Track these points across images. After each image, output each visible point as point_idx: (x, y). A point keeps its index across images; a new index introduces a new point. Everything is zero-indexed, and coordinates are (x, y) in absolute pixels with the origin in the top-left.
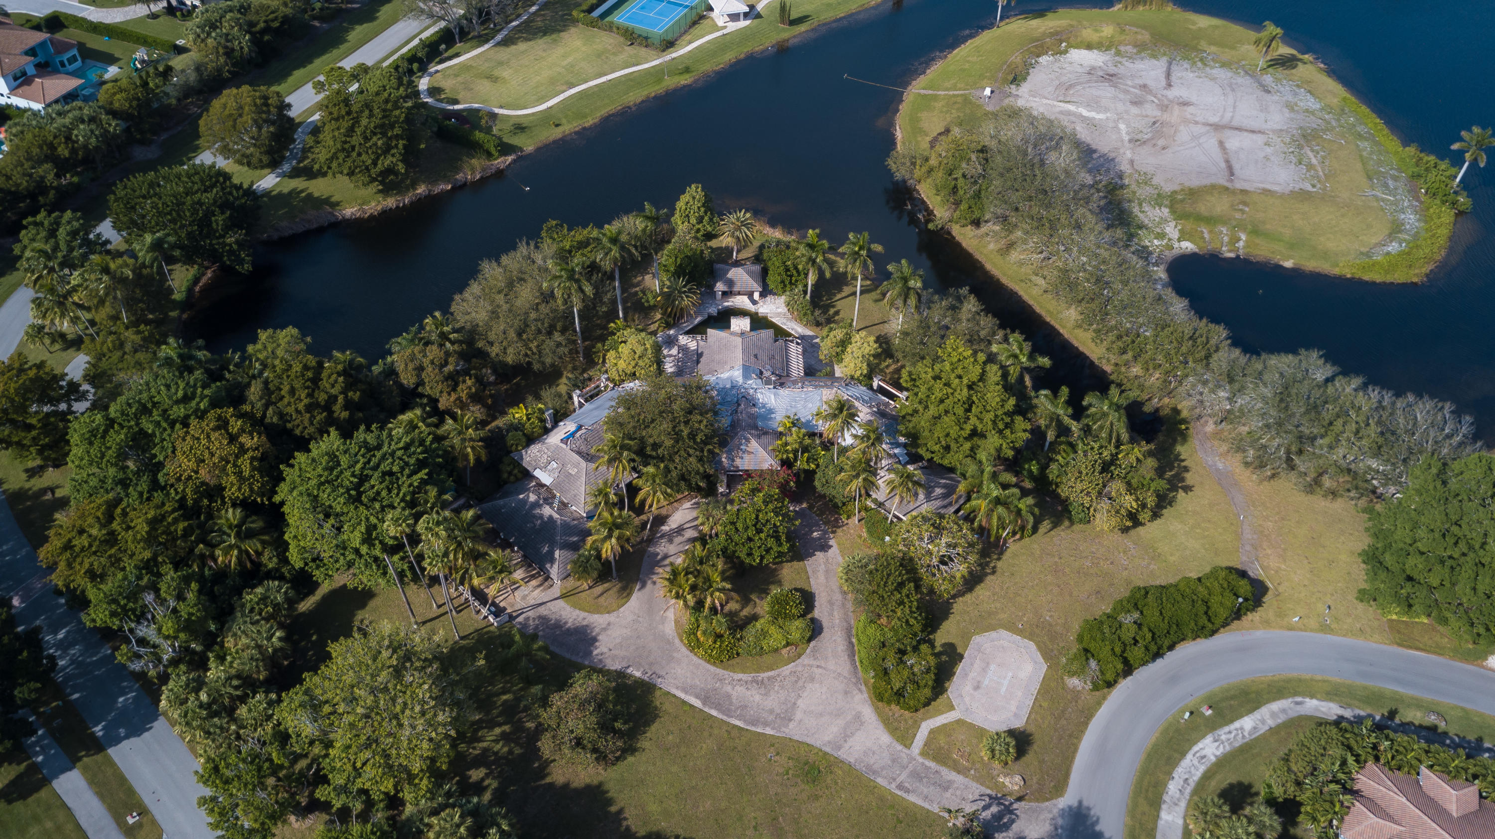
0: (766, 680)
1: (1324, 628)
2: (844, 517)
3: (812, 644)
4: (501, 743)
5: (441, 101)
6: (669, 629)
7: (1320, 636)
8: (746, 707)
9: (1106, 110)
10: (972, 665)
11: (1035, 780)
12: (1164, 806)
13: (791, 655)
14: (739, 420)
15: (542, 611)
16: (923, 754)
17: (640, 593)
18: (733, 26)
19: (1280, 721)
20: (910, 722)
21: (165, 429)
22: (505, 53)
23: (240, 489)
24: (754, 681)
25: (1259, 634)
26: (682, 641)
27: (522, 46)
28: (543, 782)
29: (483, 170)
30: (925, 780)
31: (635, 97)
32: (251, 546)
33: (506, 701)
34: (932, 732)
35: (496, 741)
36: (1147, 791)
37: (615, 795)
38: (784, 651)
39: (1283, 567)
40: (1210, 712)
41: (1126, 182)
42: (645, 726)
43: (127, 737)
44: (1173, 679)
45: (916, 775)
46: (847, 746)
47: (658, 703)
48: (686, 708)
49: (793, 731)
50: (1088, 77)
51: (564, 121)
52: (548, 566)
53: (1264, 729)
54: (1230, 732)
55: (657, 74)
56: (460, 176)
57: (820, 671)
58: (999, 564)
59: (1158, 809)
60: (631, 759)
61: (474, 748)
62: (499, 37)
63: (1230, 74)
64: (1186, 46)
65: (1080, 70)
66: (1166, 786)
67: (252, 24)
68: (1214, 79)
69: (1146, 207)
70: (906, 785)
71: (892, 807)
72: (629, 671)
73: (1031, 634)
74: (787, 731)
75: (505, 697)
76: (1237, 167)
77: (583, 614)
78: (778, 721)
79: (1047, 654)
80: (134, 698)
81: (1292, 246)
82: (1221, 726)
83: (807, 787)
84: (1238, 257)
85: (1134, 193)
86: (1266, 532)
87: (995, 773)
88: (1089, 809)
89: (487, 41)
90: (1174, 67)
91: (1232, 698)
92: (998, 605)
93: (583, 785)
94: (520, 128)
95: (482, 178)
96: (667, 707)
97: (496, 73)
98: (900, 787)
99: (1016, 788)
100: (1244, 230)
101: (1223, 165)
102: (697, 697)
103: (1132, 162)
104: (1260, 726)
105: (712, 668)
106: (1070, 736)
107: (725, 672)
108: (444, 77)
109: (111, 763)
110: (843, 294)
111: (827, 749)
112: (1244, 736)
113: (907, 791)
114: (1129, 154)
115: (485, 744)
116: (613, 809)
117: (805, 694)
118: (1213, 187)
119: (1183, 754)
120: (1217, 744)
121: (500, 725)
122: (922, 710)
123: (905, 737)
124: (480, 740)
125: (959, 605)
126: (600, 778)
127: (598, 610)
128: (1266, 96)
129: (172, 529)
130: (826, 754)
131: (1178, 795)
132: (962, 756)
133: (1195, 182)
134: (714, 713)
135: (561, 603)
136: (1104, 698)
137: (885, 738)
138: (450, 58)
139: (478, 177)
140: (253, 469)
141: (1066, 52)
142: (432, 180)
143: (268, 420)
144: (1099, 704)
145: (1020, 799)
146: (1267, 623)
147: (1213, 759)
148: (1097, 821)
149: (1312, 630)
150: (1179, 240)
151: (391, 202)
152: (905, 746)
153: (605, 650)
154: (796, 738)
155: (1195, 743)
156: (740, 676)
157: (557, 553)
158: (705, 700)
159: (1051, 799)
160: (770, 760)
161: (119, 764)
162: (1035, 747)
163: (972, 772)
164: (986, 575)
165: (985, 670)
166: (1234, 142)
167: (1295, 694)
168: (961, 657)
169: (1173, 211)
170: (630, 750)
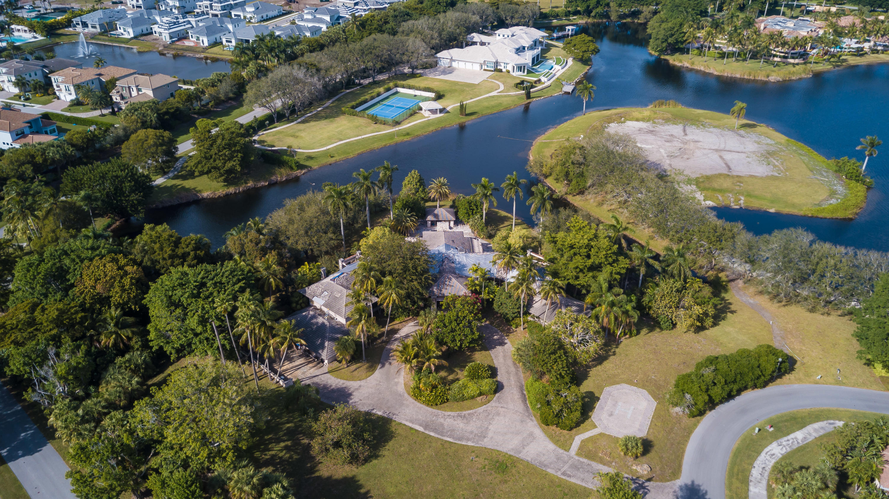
0: (467, 415)
1: (838, 383)
2: (513, 328)
3: (497, 395)
4: (284, 452)
5: (265, 146)
6: (401, 388)
7: (837, 387)
8: (454, 430)
9: (651, 144)
10: (606, 402)
11: (658, 468)
12: (751, 484)
13: (483, 400)
14: (443, 269)
15: (315, 380)
16: (578, 454)
17: (381, 370)
18: (433, 116)
19: (821, 434)
20: (567, 436)
21: (77, 263)
22: (302, 126)
23: (121, 297)
24: (459, 416)
25: (796, 386)
26: (409, 394)
27: (312, 123)
28: (313, 476)
29: (288, 175)
30: (581, 470)
31: (377, 145)
32: (125, 333)
33: (288, 428)
34: (583, 441)
35: (281, 451)
36: (738, 475)
37: (364, 483)
38: (479, 399)
39: (804, 348)
40: (772, 429)
41: (669, 173)
42: (384, 443)
43: (23, 456)
44: (744, 411)
45: (575, 467)
46: (525, 451)
47: (393, 429)
48: (414, 431)
49: (487, 443)
50: (638, 132)
51: (336, 155)
52: (320, 351)
53: (810, 439)
54: (788, 440)
55: (391, 136)
56: (273, 178)
57: (503, 409)
58: (617, 350)
59: (747, 485)
60: (375, 462)
61: (266, 455)
62: (299, 120)
63: (719, 130)
64: (692, 120)
65: (634, 129)
66: (750, 472)
67: (159, 110)
68: (711, 132)
69: (682, 185)
70: (568, 472)
71: (560, 486)
72: (374, 411)
73: (643, 386)
74: (483, 443)
75: (288, 425)
76: (732, 166)
77: (342, 381)
78: (477, 438)
79: (655, 397)
80: (32, 434)
81: (772, 202)
82: (781, 437)
83: (499, 476)
84: (741, 208)
85: (674, 179)
86: (789, 330)
87: (630, 464)
88: (699, 486)
89: (293, 121)
90: (687, 128)
91: (786, 421)
92: (619, 371)
93: (341, 477)
94: (310, 158)
95: (286, 180)
96: (400, 431)
97: (297, 134)
98: (564, 474)
99: (646, 473)
100: (743, 195)
101: (724, 165)
102: (420, 425)
103: (670, 165)
104: (808, 436)
105: (430, 409)
106: (679, 443)
107: (439, 411)
108: (267, 136)
109: (10, 471)
110: (505, 225)
111: (512, 453)
112: (798, 443)
113: (569, 476)
114: (668, 162)
115: (273, 453)
116: (362, 491)
117: (494, 422)
118: (720, 175)
119: (759, 453)
120: (781, 447)
121: (284, 441)
122: (575, 430)
123: (566, 446)
124: (269, 450)
125: (593, 372)
126: (354, 473)
127: (353, 379)
128: (742, 139)
129: (74, 317)
130: (510, 456)
131: (759, 477)
132: (605, 454)
133: (709, 173)
134: (432, 434)
135: (328, 375)
136: (698, 422)
137: (551, 446)
138: (271, 129)
139: (284, 179)
140: (132, 284)
141: (624, 122)
142: (257, 179)
143: (144, 264)
144: (695, 425)
145: (649, 480)
146: (800, 380)
147: (780, 456)
148: (706, 492)
149: (830, 384)
150: (704, 200)
151: (231, 190)
152: (566, 450)
153: (357, 400)
154: (489, 447)
155: (765, 447)
156: (449, 413)
157: (326, 344)
158: (426, 427)
159: (671, 480)
160: (472, 460)
161: (14, 471)
162: (655, 448)
163: (614, 464)
164: (610, 356)
165: (615, 404)
166: (728, 156)
167: (828, 418)
168: (598, 399)
169: (698, 187)
170: (374, 455)
